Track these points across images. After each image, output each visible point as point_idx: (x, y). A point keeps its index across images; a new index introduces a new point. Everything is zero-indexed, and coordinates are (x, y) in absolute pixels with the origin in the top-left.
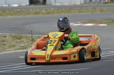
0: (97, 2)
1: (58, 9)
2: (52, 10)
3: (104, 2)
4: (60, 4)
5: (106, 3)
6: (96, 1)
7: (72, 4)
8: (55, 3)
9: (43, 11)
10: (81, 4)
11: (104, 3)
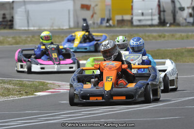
0: (96, 26)
1: (33, 37)
2: (24, 37)
3: (108, 24)
4: (36, 28)
5: (110, 26)
6: (94, 23)
7: (55, 28)
8: (28, 26)
9: (9, 40)
10: (70, 28)
11: (107, 27)
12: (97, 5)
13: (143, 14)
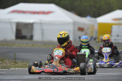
12: (88, 28)
13: (118, 36)
